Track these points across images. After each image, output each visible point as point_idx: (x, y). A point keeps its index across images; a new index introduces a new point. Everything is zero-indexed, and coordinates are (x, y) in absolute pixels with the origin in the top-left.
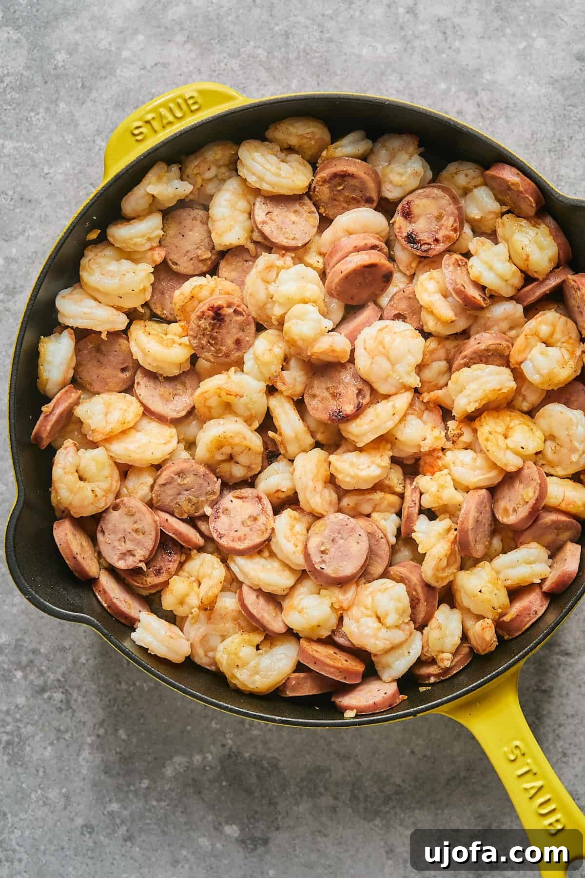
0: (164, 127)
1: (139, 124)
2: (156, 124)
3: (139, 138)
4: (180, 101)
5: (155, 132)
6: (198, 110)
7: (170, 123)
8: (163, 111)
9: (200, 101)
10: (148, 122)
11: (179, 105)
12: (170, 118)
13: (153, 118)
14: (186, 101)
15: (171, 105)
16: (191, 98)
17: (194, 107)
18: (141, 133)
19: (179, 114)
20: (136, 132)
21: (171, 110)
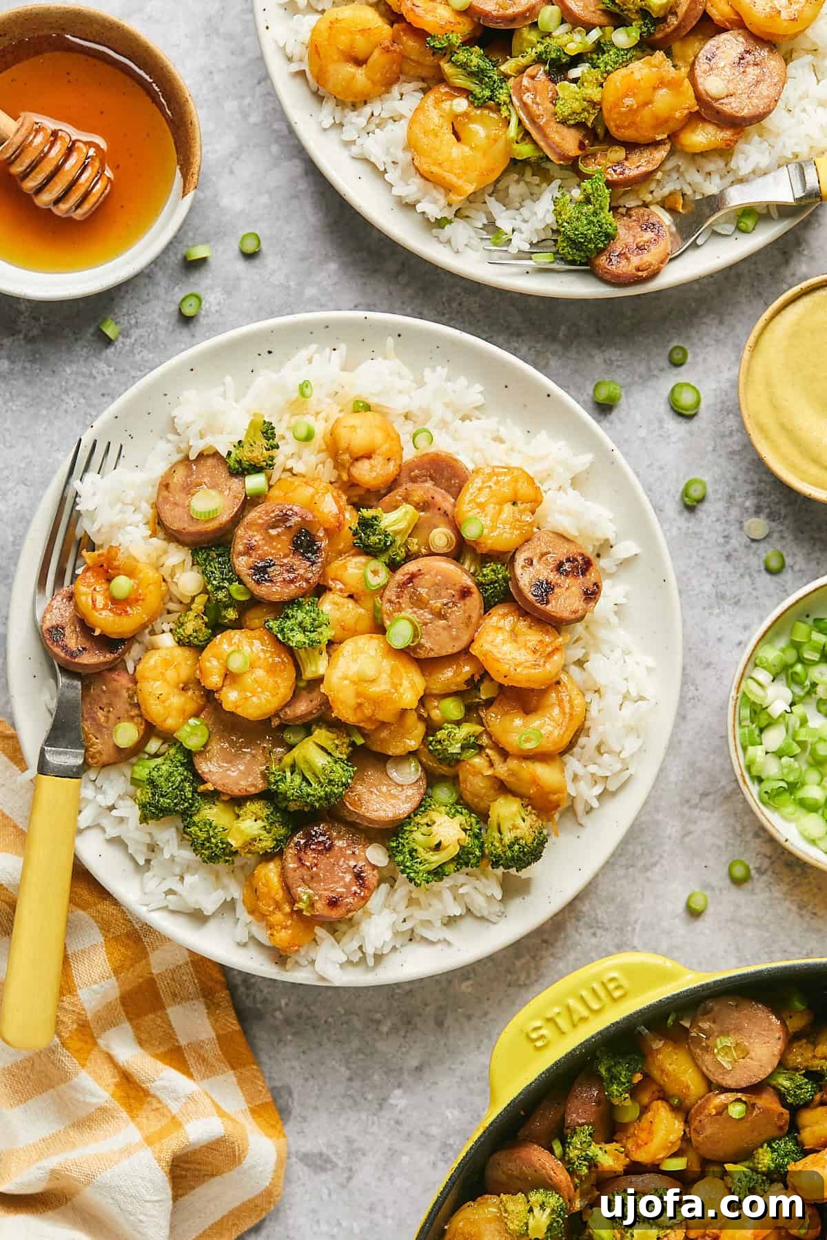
0: (574, 1026)
1: (538, 1023)
2: (563, 1023)
3: (539, 1044)
4: (596, 986)
5: (563, 1033)
6: (623, 996)
7: (583, 1019)
8: (572, 1002)
9: (624, 982)
10: (550, 1020)
11: (594, 991)
12: (585, 1013)
13: (559, 1013)
14: (603, 984)
15: (584, 993)
16: (613, 979)
17: (617, 994)
18: (542, 1037)
19: (595, 1006)
20: (534, 1035)
21: (582, 999)
